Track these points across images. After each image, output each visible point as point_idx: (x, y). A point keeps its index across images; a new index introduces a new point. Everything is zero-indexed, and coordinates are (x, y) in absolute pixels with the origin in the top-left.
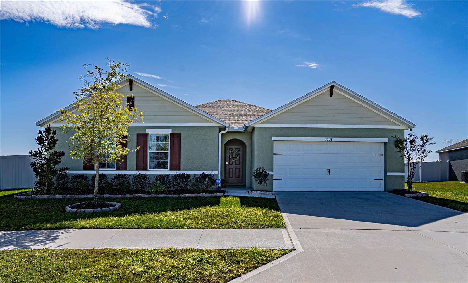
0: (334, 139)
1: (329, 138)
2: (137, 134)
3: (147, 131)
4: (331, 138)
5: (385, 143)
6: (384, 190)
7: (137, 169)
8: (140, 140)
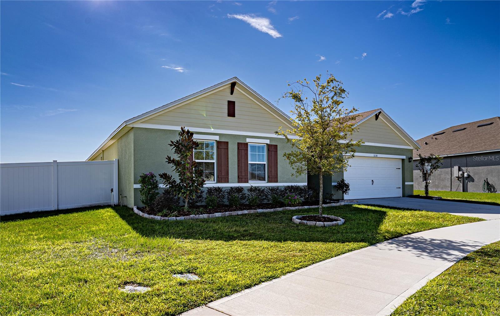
0: (379, 155)
1: (376, 154)
2: (238, 143)
3: (248, 140)
4: (377, 154)
5: (403, 160)
6: (402, 196)
7: (239, 182)
8: (241, 150)
